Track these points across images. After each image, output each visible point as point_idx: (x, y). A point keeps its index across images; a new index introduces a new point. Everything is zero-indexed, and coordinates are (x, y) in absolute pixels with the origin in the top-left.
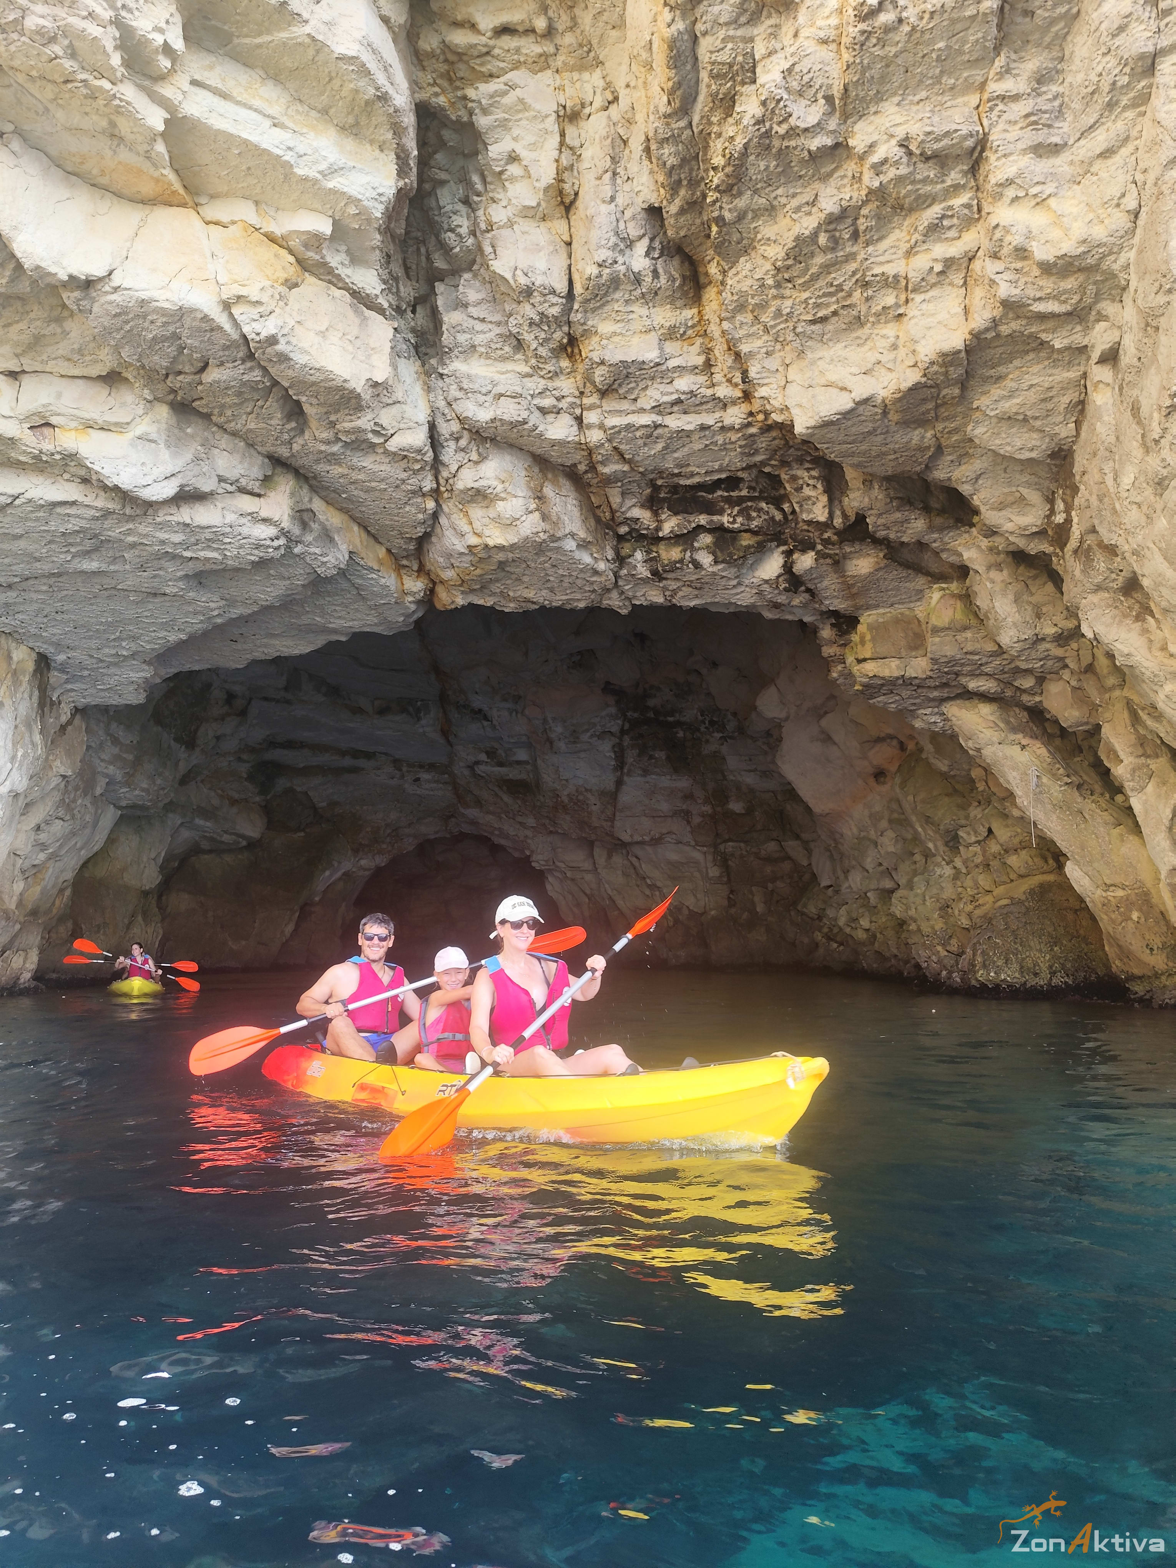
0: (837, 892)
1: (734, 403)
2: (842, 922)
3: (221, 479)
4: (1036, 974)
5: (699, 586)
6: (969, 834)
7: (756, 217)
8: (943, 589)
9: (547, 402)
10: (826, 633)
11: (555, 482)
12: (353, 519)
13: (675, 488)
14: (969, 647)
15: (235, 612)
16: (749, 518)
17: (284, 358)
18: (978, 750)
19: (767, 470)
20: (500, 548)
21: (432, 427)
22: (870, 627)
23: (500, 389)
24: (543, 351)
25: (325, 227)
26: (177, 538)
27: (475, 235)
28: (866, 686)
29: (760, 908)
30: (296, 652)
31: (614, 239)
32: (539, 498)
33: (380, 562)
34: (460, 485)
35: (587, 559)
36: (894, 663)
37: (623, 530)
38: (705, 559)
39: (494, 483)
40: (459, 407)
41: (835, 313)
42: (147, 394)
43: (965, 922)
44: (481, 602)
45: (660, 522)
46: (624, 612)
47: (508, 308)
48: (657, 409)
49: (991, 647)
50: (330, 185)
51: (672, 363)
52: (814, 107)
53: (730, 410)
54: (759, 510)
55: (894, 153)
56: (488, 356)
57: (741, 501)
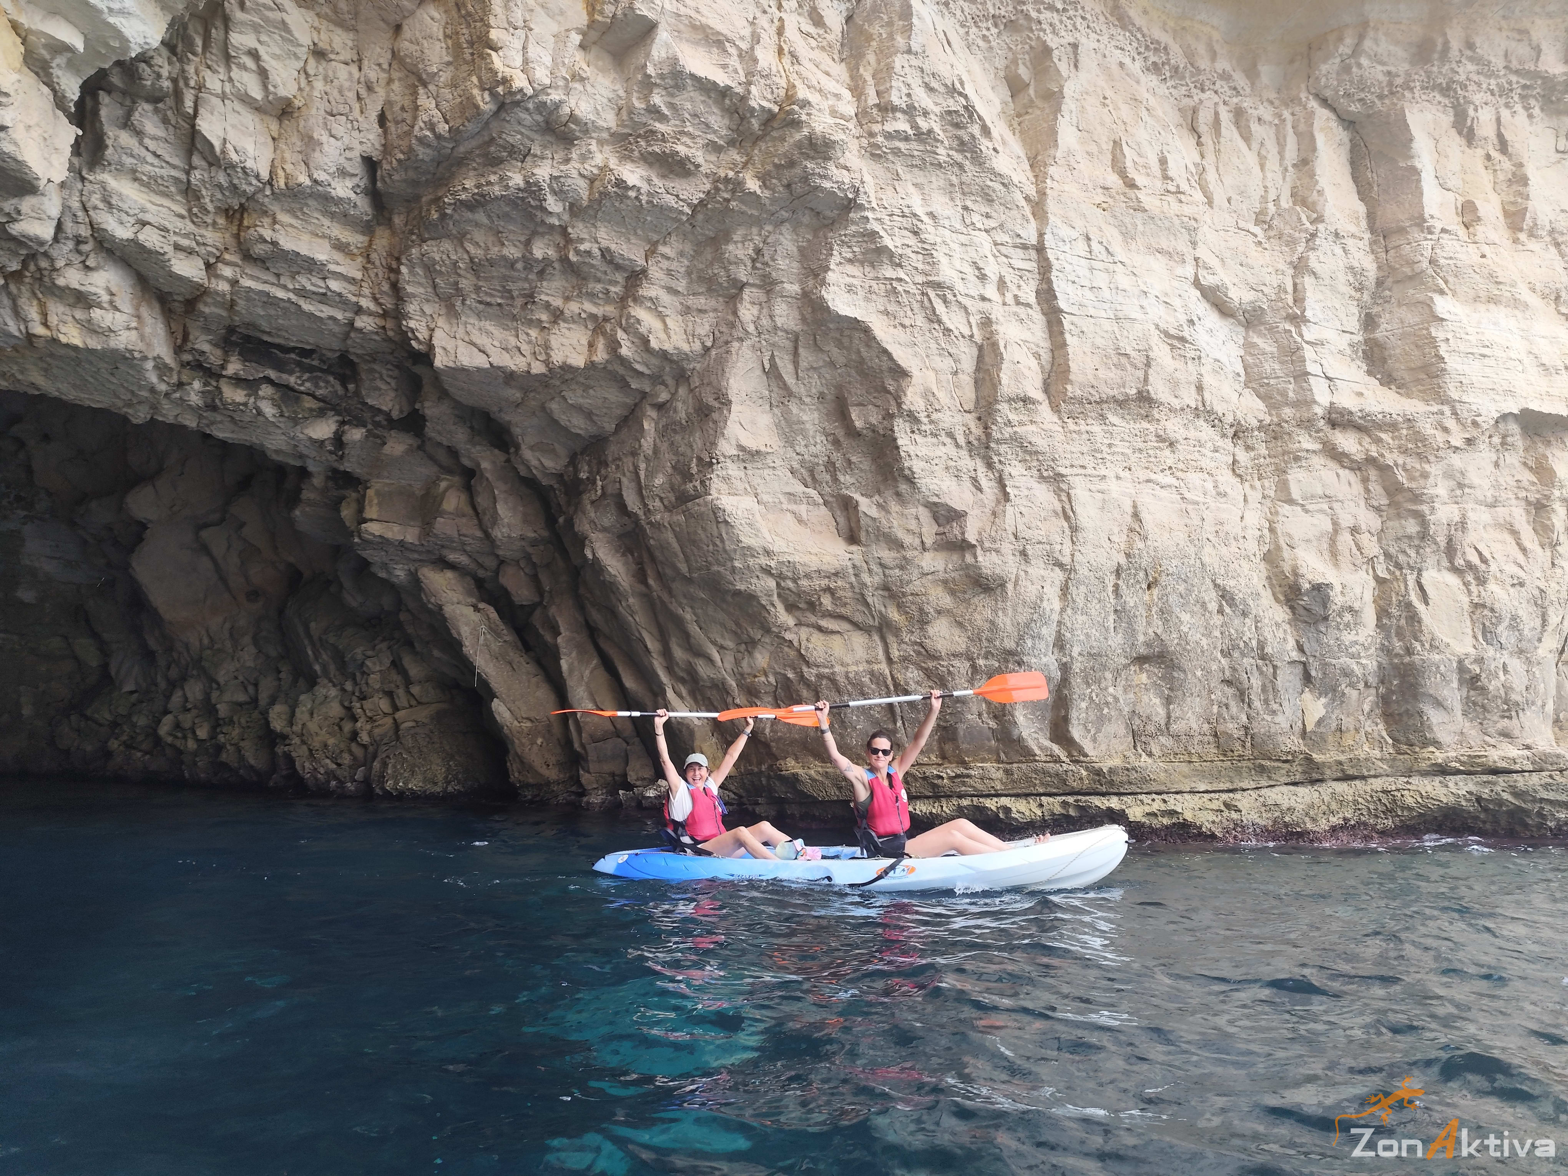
1: (370, 314)
8: (451, 480)
9: (185, 242)
11: (149, 303)
13: (252, 339)
14: (464, 531)
16: (317, 386)
18: (440, 606)
20: (73, 347)
21: (60, 223)
22: (378, 493)
23: (148, 217)
24: (210, 207)
25: (76, 40)
28: (371, 541)
31: (334, 168)
32: (138, 317)
34: (54, 280)
35: (157, 380)
36: (396, 528)
37: (188, 358)
38: (269, 410)
39: (101, 292)
40: (97, 217)
41: (499, 305)
45: (226, 361)
47: (198, 162)
48: (302, 293)
49: (481, 534)
50: (111, 20)
51: (333, 268)
52: (560, 204)
53: (365, 318)
54: (327, 382)
55: (596, 252)
56: (147, 185)
57: (311, 369)
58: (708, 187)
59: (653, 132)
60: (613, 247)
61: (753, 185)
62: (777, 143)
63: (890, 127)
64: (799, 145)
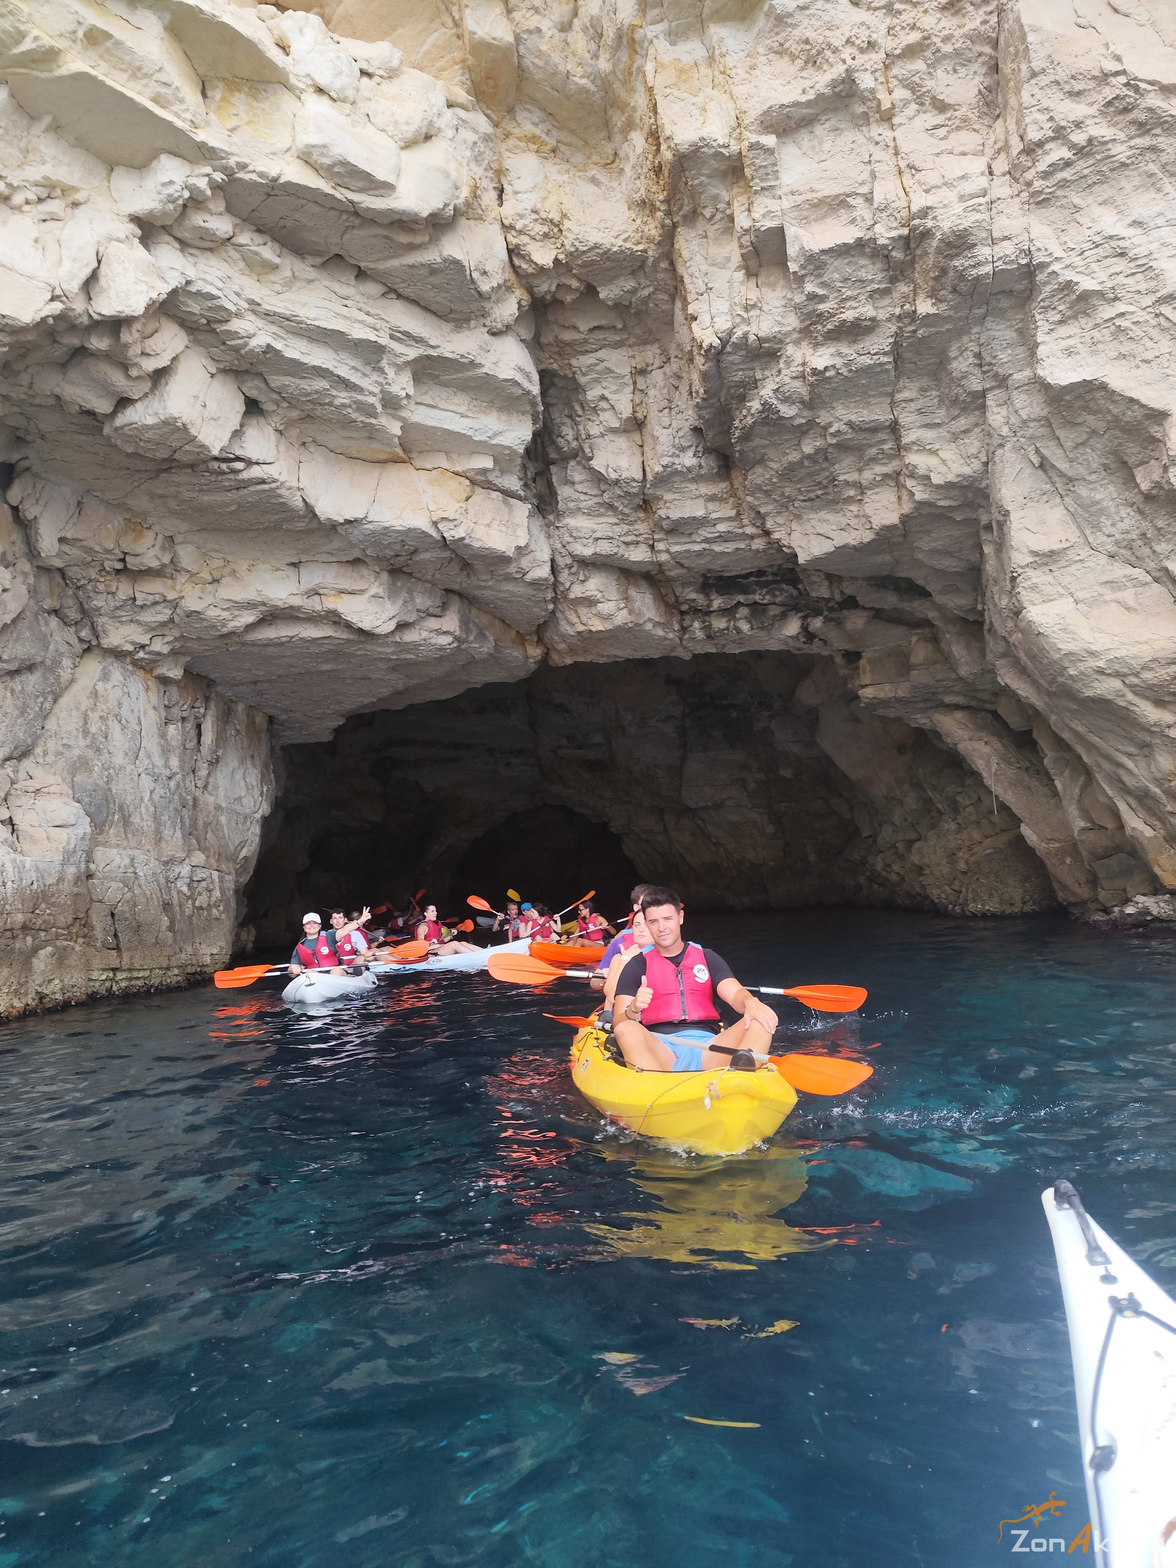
0: (875, 842)
1: (759, 536)
2: (879, 867)
3: (418, 611)
4: (1012, 905)
5: (741, 642)
6: (964, 798)
7: (764, 447)
8: (917, 634)
9: (629, 539)
10: (839, 660)
11: (636, 585)
12: (495, 616)
13: (720, 578)
14: (939, 677)
15: (413, 682)
16: (774, 596)
17: (468, 546)
18: (956, 744)
19: (784, 566)
20: (602, 631)
21: (553, 561)
22: (870, 661)
23: (598, 535)
24: (626, 511)
25: (488, 463)
26: (389, 650)
27: (577, 439)
28: (868, 704)
29: (812, 858)
30: (444, 697)
31: (672, 450)
32: (626, 599)
33: (513, 642)
34: (572, 596)
35: (660, 632)
36: (888, 687)
37: (685, 607)
38: (745, 627)
39: (595, 593)
40: (570, 548)
41: (818, 497)
42: (377, 569)
43: (962, 866)
44: (582, 660)
45: (711, 601)
46: (687, 658)
47: (603, 487)
48: (706, 540)
49: (953, 676)
50: (494, 442)
51: (714, 516)
52: (793, 407)
53: (756, 541)
54: (781, 590)
55: (844, 428)
56: (589, 514)
57: (766, 585)
58: (894, 329)
59: (821, 315)
60: (853, 418)
61: (925, 307)
62: (926, 259)
63: (1042, 166)
64: (939, 251)
